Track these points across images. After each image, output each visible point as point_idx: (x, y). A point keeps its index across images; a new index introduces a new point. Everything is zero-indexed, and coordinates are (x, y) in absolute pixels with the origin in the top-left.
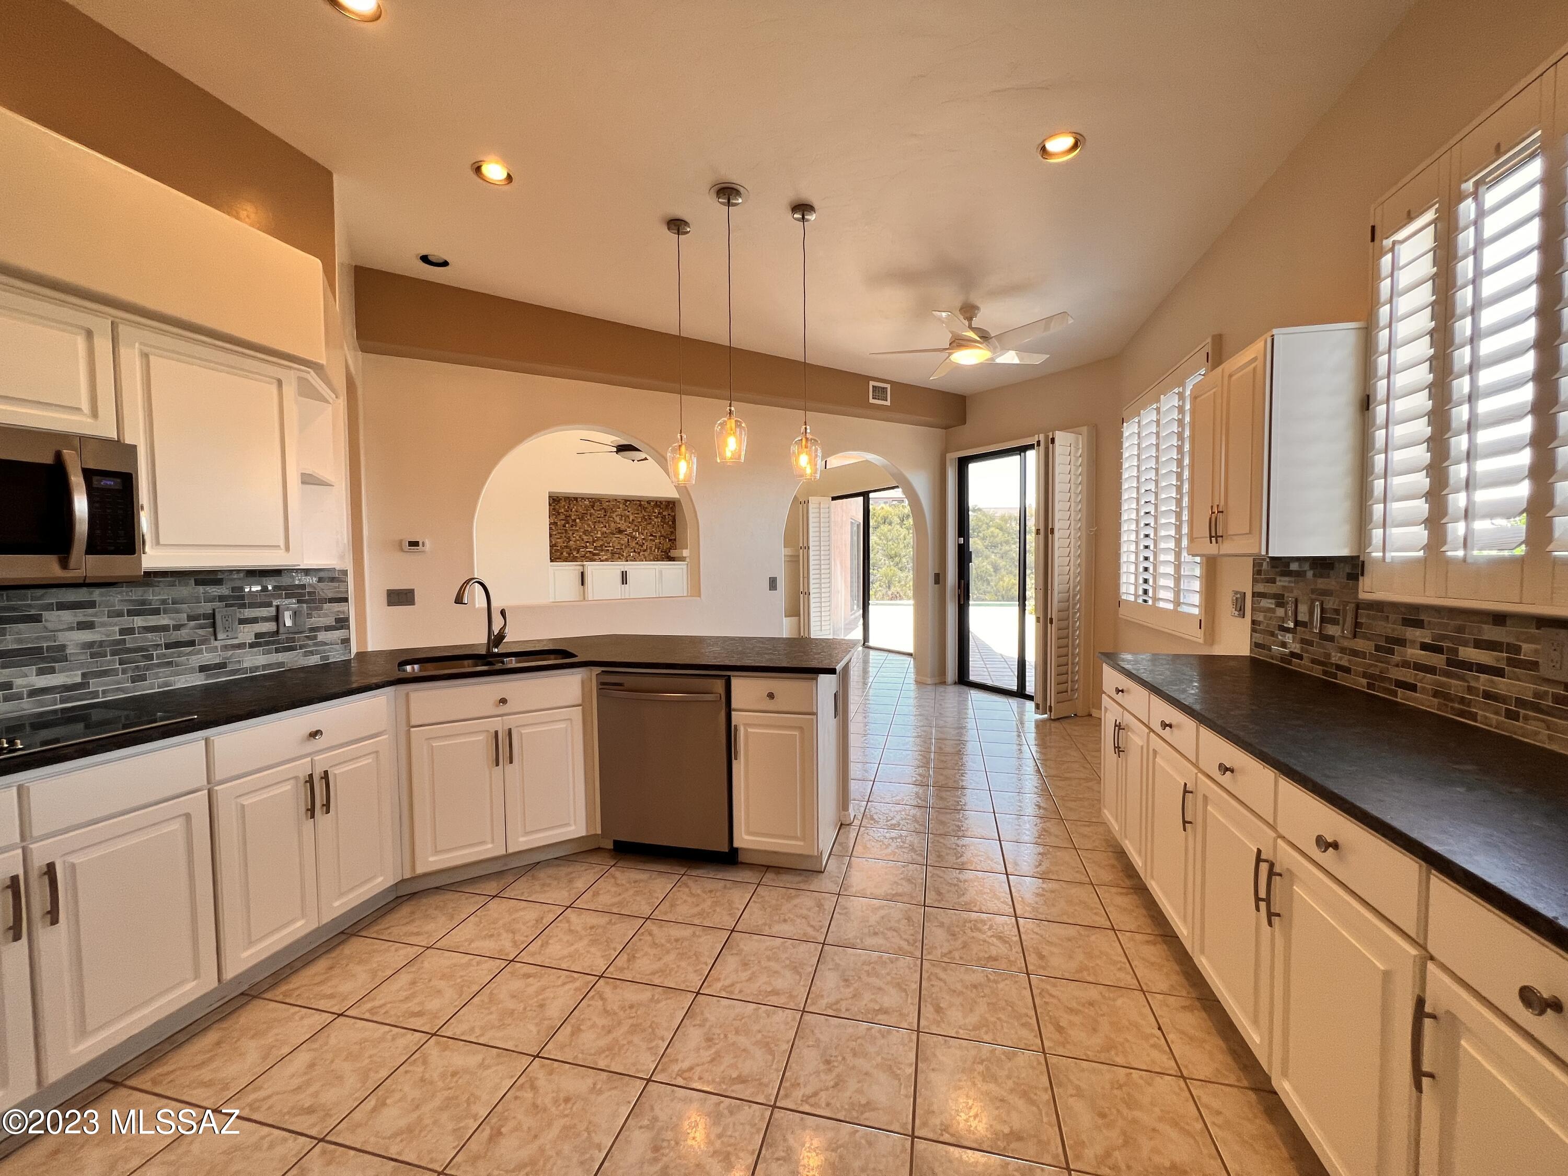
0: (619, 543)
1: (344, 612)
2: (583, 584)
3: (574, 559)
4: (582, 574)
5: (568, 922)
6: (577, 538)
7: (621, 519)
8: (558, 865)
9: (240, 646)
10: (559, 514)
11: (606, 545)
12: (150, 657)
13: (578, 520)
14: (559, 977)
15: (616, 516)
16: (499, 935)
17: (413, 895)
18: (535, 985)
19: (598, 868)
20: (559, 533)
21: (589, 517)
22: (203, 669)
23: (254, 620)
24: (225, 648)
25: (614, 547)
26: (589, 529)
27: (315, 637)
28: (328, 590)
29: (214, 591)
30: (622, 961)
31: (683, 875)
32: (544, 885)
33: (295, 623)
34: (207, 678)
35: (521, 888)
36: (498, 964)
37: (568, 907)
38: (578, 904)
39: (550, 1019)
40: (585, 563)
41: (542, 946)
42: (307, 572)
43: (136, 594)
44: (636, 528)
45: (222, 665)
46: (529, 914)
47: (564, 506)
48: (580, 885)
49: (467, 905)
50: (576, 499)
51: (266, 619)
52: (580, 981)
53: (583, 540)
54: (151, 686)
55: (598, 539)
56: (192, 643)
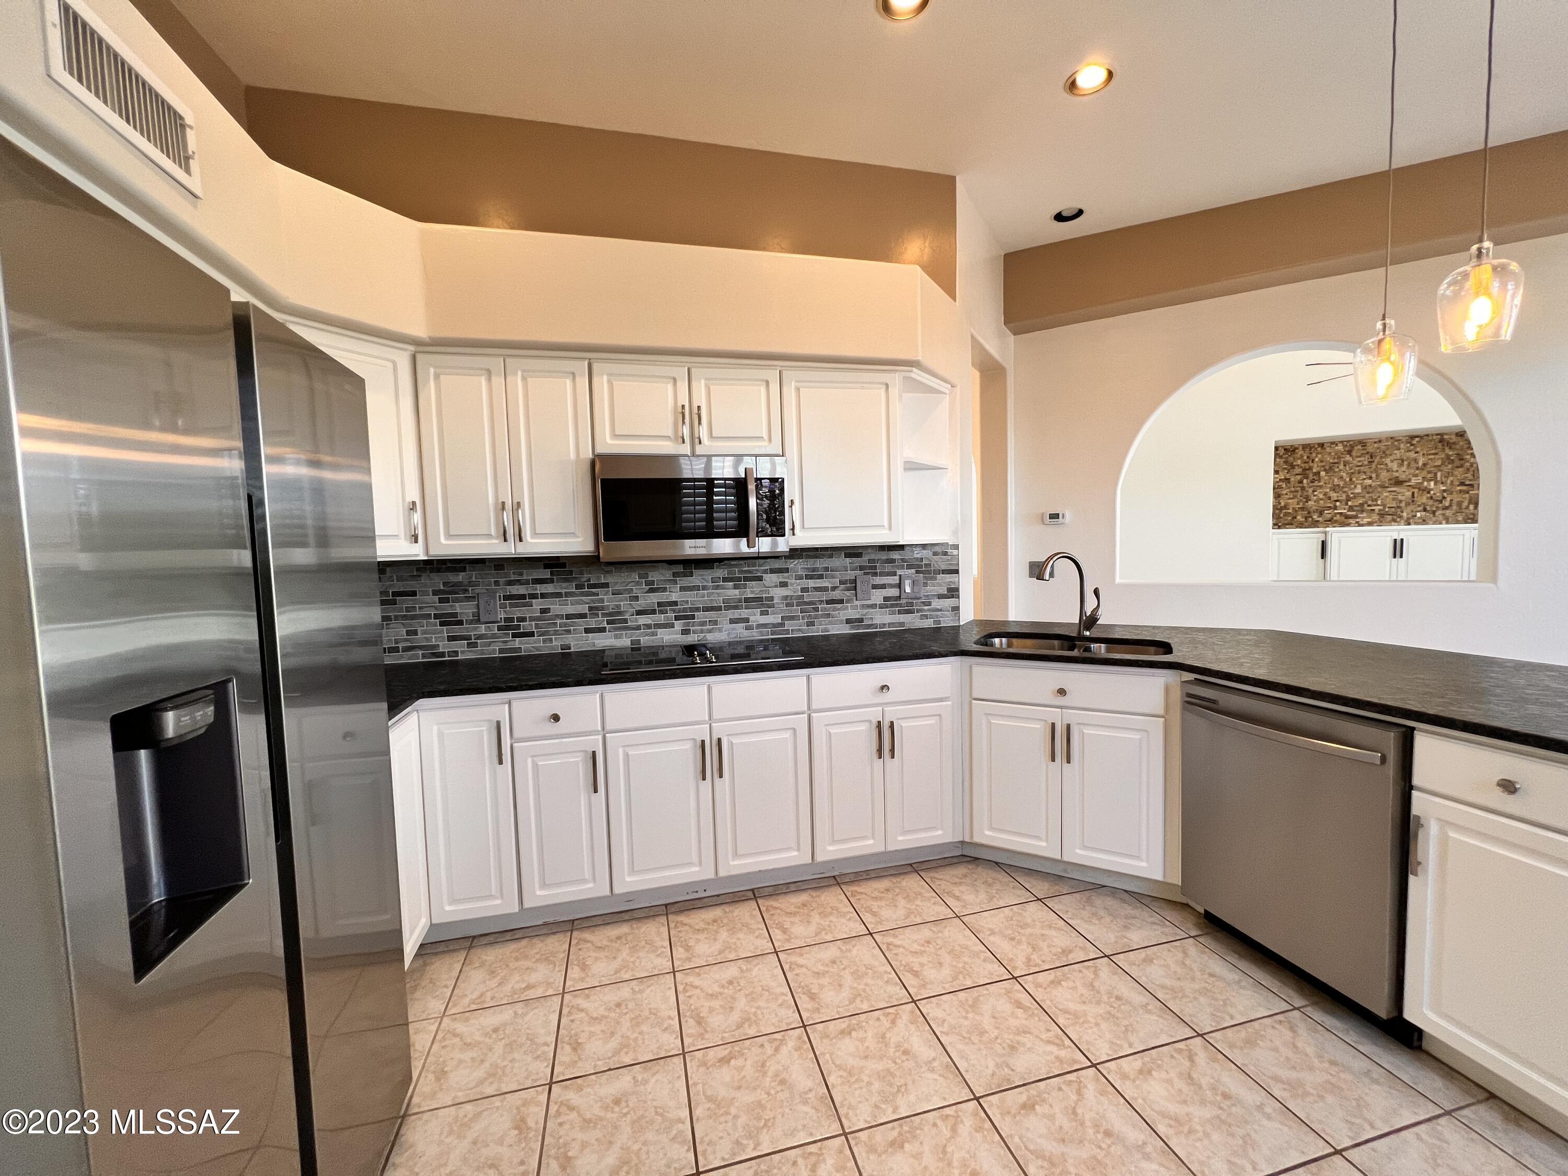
0: (1394, 499)
1: (954, 583)
2: (1323, 555)
3: (1315, 524)
4: (1324, 544)
5: (1096, 973)
6: (1321, 496)
7: (1401, 465)
8: (1124, 901)
9: (873, 606)
10: (1293, 467)
11: (1370, 503)
12: (816, 610)
13: (1323, 474)
14: (1049, 1030)
15: (1392, 461)
16: (1019, 942)
17: (975, 860)
18: (1020, 1019)
19: (1169, 929)
20: (1291, 492)
21: (1341, 467)
22: (848, 621)
23: (883, 586)
24: (863, 606)
25: (1384, 506)
26: (1342, 483)
27: (929, 604)
28: (941, 563)
29: (857, 561)
30: (1131, 1065)
31: (1295, 1009)
32: (1094, 914)
33: (912, 589)
34: (852, 628)
35: (1067, 905)
36: (1001, 973)
37: (1106, 956)
38: (1120, 959)
39: (1013, 1070)
40: (1328, 529)
41: (1052, 982)
42: (924, 546)
43: (810, 563)
44: (1429, 476)
45: (861, 620)
46: (1061, 939)
47: (1302, 456)
48: (1136, 937)
49: (1011, 895)
50: (1322, 445)
51: (891, 586)
52: (1068, 1053)
53: (1330, 498)
54: (816, 631)
55: (1356, 496)
56: (841, 601)
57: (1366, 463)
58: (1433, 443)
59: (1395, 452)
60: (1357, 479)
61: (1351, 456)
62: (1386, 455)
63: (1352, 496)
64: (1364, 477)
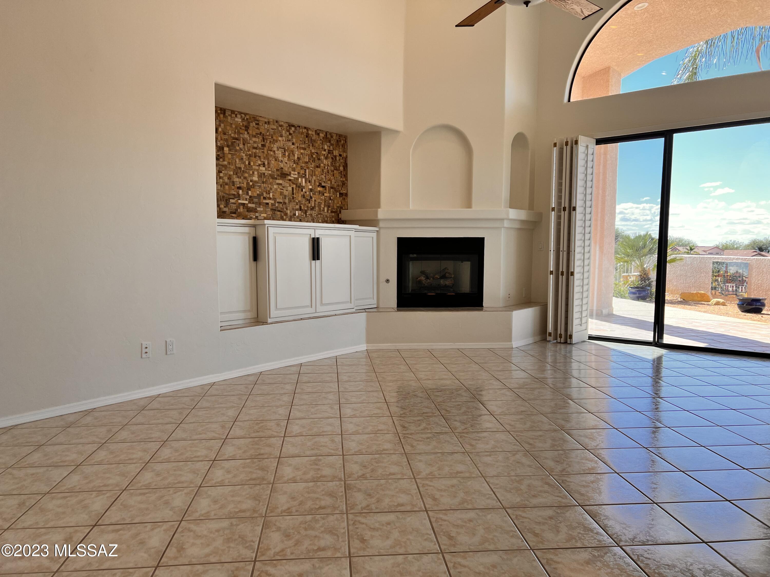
0: (281, 193)
4: (255, 242)
15: (278, 149)
55: (254, 185)
57: (260, 146)
58: (303, 136)
59: (280, 138)
60: (254, 165)
61: (248, 133)
62: (274, 140)
63: (251, 184)
64: (260, 162)
